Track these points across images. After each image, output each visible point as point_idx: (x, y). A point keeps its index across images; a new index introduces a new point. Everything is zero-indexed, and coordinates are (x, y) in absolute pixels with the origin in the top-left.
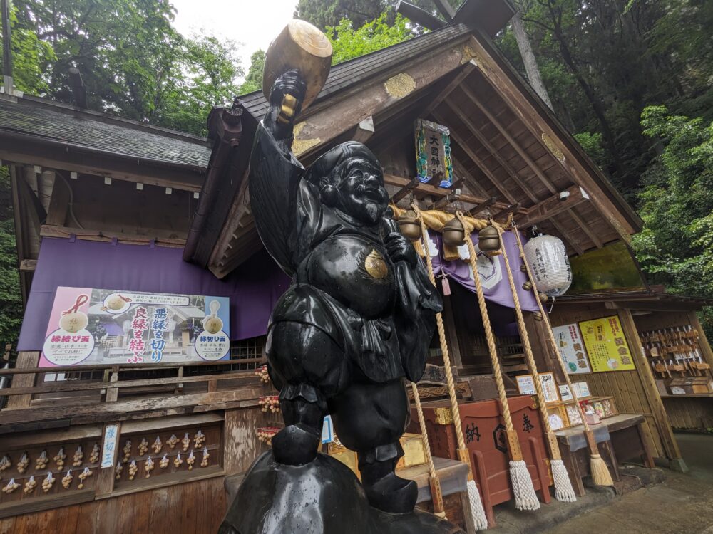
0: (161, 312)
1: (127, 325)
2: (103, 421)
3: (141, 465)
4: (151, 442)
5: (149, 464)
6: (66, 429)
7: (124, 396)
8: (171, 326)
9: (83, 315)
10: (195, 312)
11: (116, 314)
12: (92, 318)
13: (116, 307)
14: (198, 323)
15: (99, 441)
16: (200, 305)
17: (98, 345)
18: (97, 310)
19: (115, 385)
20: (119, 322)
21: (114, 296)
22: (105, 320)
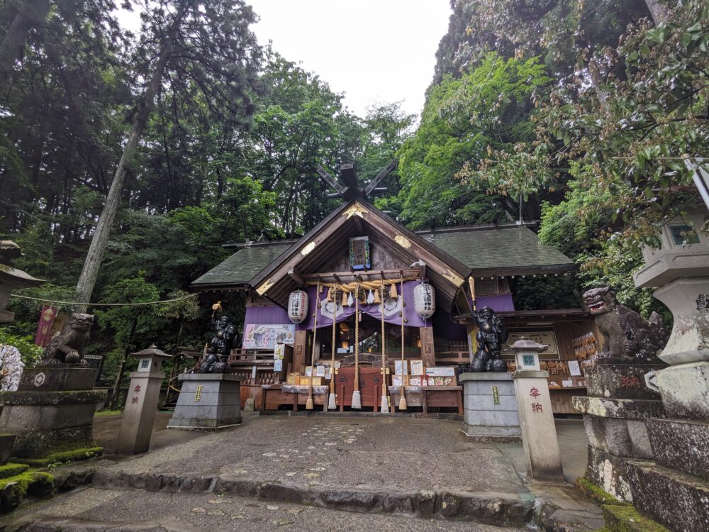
0: (274, 331)
1: (264, 336)
2: (252, 365)
3: (265, 381)
4: (268, 374)
5: (268, 381)
6: (245, 366)
7: (258, 358)
8: (276, 336)
9: (252, 333)
10: (284, 331)
11: (261, 332)
12: (255, 334)
13: (261, 330)
14: (285, 336)
15: (252, 370)
16: (286, 328)
17: (256, 343)
18: (256, 331)
19: (256, 354)
20: (261, 335)
21: (261, 327)
22: (258, 335)
